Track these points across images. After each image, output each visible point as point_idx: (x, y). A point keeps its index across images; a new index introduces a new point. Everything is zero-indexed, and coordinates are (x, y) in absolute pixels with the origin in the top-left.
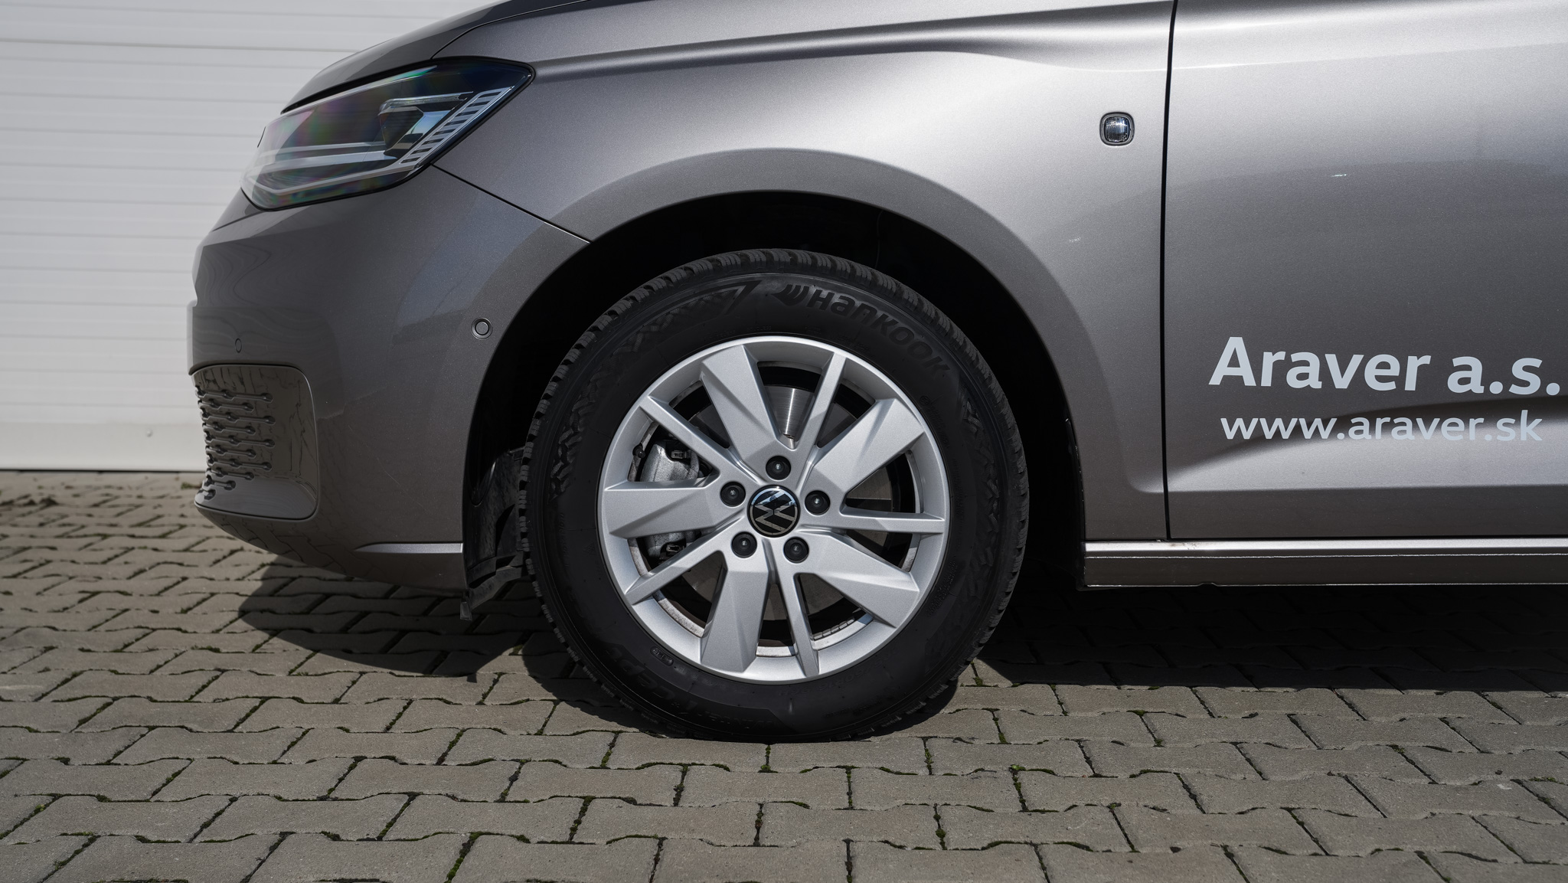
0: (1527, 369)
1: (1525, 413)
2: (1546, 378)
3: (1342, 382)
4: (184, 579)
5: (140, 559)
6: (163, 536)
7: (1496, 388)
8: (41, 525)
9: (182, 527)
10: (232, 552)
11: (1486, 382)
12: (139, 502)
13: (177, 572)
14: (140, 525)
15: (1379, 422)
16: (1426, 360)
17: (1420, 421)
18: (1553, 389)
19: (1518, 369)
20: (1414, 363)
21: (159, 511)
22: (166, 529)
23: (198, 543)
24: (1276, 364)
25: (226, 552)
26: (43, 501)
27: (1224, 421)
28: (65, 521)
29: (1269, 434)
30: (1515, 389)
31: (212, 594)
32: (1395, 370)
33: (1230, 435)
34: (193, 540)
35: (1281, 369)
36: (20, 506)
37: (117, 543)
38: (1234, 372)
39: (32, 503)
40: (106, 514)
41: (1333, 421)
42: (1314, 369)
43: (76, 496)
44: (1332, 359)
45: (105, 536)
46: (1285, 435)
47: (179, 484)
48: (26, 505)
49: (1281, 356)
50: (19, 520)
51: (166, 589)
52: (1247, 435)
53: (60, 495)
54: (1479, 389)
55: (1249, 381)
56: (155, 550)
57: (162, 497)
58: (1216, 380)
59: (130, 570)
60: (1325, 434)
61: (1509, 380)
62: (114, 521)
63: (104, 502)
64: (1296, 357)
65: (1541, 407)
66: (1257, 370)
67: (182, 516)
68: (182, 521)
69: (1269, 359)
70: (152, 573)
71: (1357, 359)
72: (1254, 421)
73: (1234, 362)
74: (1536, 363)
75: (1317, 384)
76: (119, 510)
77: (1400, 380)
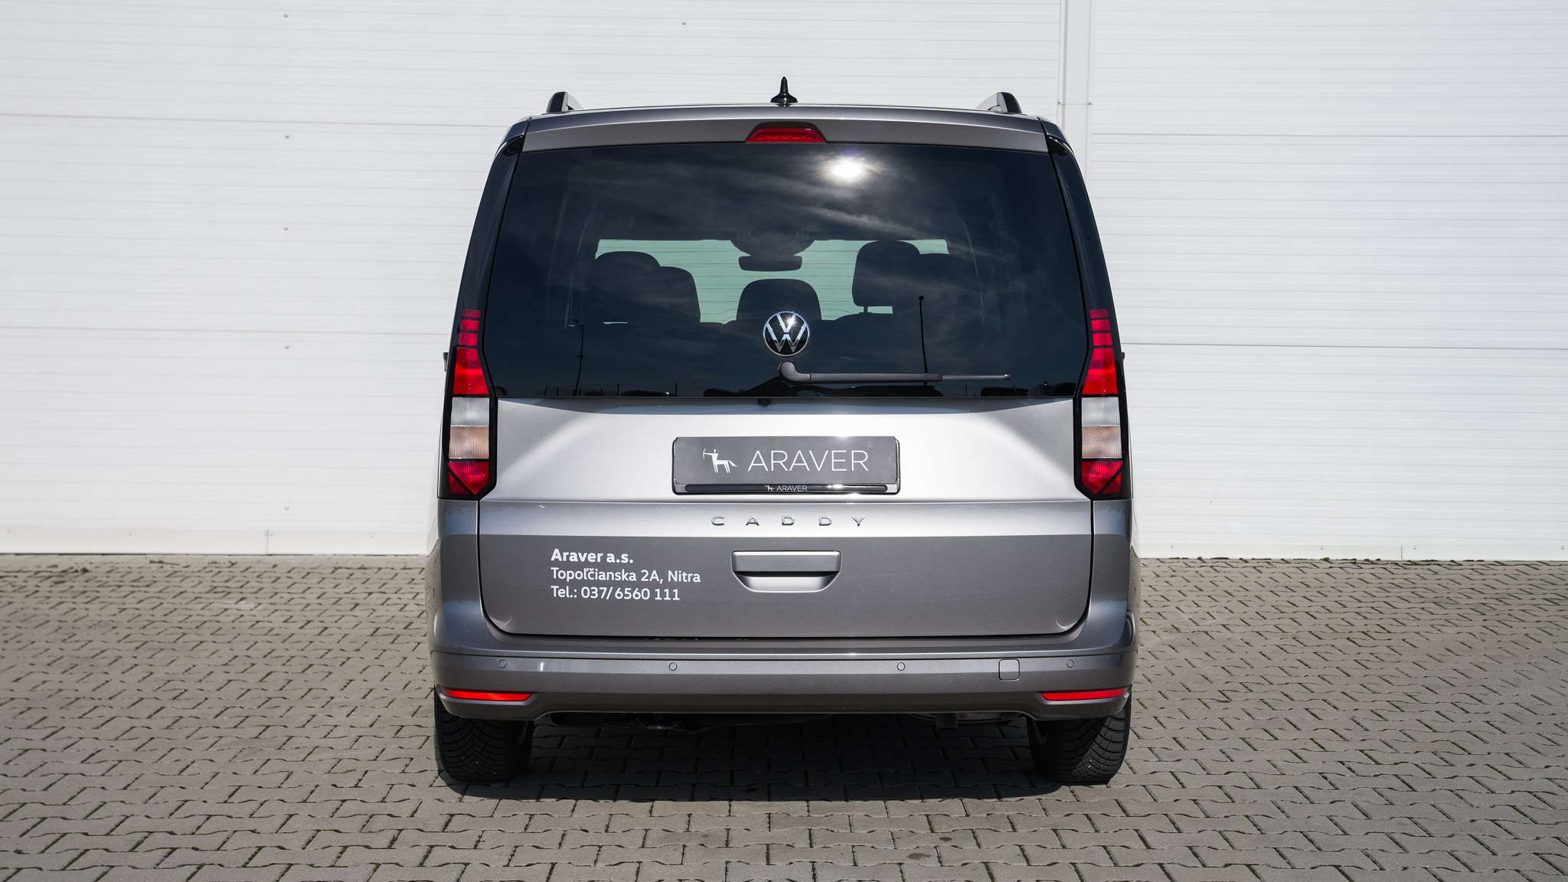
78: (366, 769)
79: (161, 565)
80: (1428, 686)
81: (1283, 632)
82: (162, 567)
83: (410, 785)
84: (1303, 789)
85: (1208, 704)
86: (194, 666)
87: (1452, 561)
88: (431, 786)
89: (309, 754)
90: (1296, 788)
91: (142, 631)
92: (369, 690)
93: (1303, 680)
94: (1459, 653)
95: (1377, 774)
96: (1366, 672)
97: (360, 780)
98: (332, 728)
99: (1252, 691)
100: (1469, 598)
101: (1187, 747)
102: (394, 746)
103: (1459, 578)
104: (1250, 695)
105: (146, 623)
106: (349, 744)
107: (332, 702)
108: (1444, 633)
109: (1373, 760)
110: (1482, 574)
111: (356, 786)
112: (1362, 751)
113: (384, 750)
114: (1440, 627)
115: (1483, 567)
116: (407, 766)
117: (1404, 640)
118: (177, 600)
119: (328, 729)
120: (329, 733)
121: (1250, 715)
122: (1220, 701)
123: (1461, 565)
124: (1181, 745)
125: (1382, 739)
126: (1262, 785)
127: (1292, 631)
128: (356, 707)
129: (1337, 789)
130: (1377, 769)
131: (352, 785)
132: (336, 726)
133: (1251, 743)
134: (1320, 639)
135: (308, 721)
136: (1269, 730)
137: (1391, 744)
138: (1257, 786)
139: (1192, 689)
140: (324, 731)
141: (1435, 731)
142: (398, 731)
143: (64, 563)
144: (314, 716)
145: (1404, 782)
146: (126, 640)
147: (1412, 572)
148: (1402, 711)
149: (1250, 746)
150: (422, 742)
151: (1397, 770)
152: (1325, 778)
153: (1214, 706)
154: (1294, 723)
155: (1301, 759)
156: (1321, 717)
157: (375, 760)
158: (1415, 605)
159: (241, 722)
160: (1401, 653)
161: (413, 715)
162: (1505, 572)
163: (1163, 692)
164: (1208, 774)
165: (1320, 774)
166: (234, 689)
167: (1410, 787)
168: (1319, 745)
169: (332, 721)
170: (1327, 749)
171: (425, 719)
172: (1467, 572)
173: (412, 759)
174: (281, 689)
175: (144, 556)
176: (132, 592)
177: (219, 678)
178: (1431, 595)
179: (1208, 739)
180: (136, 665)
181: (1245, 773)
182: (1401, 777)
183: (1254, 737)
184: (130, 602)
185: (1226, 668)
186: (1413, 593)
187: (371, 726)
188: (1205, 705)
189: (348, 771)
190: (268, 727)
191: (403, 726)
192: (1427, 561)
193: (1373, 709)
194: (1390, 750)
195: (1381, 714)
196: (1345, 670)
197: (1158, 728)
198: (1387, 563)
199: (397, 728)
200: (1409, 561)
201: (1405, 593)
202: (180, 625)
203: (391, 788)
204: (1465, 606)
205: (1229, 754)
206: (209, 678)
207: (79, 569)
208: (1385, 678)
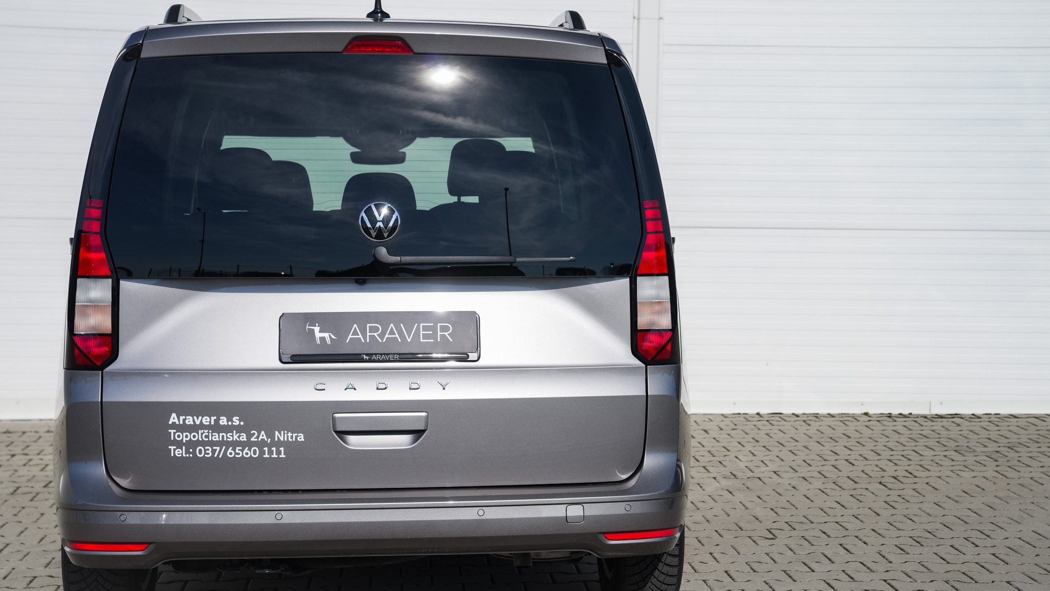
80: (945, 524)
81: (825, 477)
85: (757, 541)
87: (973, 414)
93: (840, 519)
94: (973, 495)
96: (894, 512)
99: (795, 529)
100: (985, 446)
101: (736, 579)
103: (978, 429)
104: (794, 533)
108: (961, 476)
109: (894, 588)
110: (997, 425)
112: (885, 581)
114: (959, 472)
115: (998, 420)
117: (927, 483)
121: (792, 550)
122: (767, 538)
123: (980, 418)
124: (731, 577)
125: (904, 570)
127: (832, 476)
133: (791, 574)
134: (856, 482)
136: (807, 563)
137: (910, 574)
139: (744, 528)
141: (948, 562)
147: (938, 424)
148: (922, 545)
149: (790, 577)
153: (762, 542)
154: (829, 557)
155: (833, 588)
156: (852, 552)
158: (939, 453)
160: (925, 494)
162: (1016, 424)
163: (719, 530)
168: (849, 575)
170: (856, 579)
172: (986, 423)
178: (954, 445)
179: (755, 571)
183: (794, 569)
185: (774, 509)
186: (938, 442)
188: (754, 541)
191: (35, 578)
192: (952, 415)
193: (898, 543)
194: (909, 580)
195: (903, 547)
196: (876, 510)
197: (712, 562)
198: (918, 416)
200: (937, 415)
201: (931, 443)
204: (981, 454)
208: (909, 516)
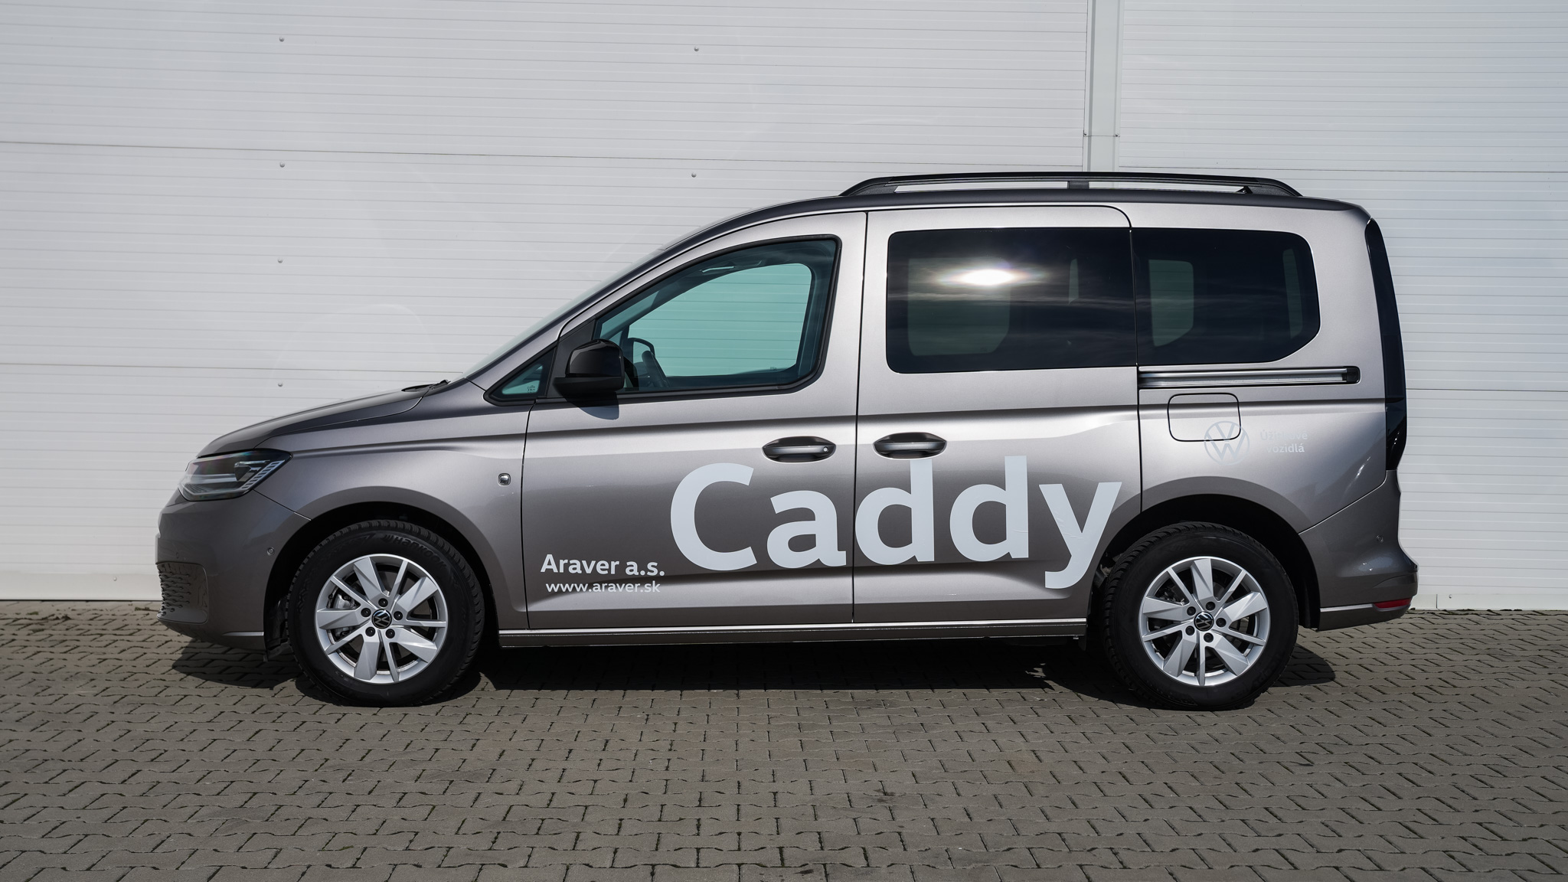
0: (653, 566)
1: (654, 582)
2: (659, 568)
3: (589, 571)
4: (145, 654)
5: (122, 645)
6: (131, 635)
7: (643, 573)
8: (67, 629)
9: (139, 630)
10: (166, 642)
11: (639, 571)
12: (114, 617)
13: (142, 651)
14: (118, 629)
15: (604, 585)
16: (618, 563)
17: (618, 585)
18: (662, 574)
19: (649, 566)
20: (614, 564)
21: (126, 622)
22: (132, 631)
23: (149, 638)
24: (565, 564)
25: (164, 642)
26: (63, 617)
27: (547, 585)
28: (78, 627)
29: (564, 590)
30: (649, 573)
31: (159, 660)
32: (607, 567)
33: (550, 590)
34: (147, 636)
35: (566, 566)
36: (51, 620)
37: (108, 638)
38: (549, 567)
39: (57, 618)
40: (97, 625)
41: (587, 585)
42: (578, 566)
43: (79, 614)
44: (584, 562)
45: (101, 635)
46: (570, 590)
47: (133, 608)
48: (54, 620)
49: (566, 561)
50: (54, 627)
51: (137, 658)
52: (556, 590)
53: (70, 614)
54: (637, 574)
55: (555, 570)
56: (128, 641)
57: (125, 615)
58: (543, 570)
59: (119, 650)
60: (584, 590)
61: (647, 570)
62: (104, 627)
63: (95, 618)
64: (571, 562)
65: (659, 580)
66: (558, 568)
67: (138, 625)
68: (139, 627)
69: (562, 563)
70: (129, 651)
71: (593, 563)
72: (558, 585)
73: (549, 564)
74: (656, 564)
75: (580, 572)
76: (104, 622)
77: (609, 570)
78: (365, 846)
79: (146, 612)
80: (1520, 747)
81: (1342, 686)
82: (148, 614)
83: (415, 865)
84: (1432, 871)
85: (1290, 768)
86: (176, 723)
87: (1489, 610)
88: (439, 866)
89: (300, 827)
90: (1423, 869)
91: (122, 684)
92: (366, 751)
93: (1383, 741)
94: (1538, 710)
95: (1509, 852)
96: (1448, 731)
97: (358, 859)
98: (326, 795)
99: (1332, 753)
100: (1524, 650)
101: (1284, 819)
102: (396, 818)
103: (1503, 629)
104: (1332, 758)
105: (127, 675)
106: (345, 815)
107: (326, 764)
108: (1513, 687)
109: (1496, 835)
110: (1525, 624)
111: (354, 866)
112: (1480, 824)
113: (384, 822)
114: (1507, 681)
115: (1523, 617)
116: (411, 841)
117: (1473, 695)
118: (160, 650)
119: (321, 797)
120: (323, 802)
121: (1340, 781)
122: (1301, 765)
123: (1499, 615)
124: (1276, 817)
125: (1497, 810)
126: (1383, 865)
127: (1351, 685)
128: (353, 771)
129: (1470, 871)
130: (1506, 848)
131: (349, 866)
132: (331, 793)
133: (1354, 814)
134: (1384, 694)
135: (300, 787)
136: (1367, 799)
137: (1509, 816)
138: (1378, 866)
139: (1267, 751)
140: (317, 799)
141: (1551, 801)
142: (400, 799)
143: (45, 610)
144: (306, 781)
145: (1543, 863)
146: (103, 694)
147: (1452, 622)
148: (1505, 776)
149: (1353, 817)
150: (428, 812)
151: (1528, 847)
152: (1452, 857)
153: (1298, 770)
154: (1392, 790)
155: (1416, 833)
156: (1419, 784)
157: (375, 834)
158: (1471, 657)
159: (225, 788)
160: (1476, 710)
161: (416, 781)
162: (1547, 622)
163: (1236, 754)
164: (1318, 852)
165: (1444, 852)
166: (219, 749)
167: (1553, 869)
168: (1430, 817)
169: (326, 788)
170: (1441, 821)
171: (429, 786)
172: (1510, 622)
173: (416, 834)
174: (270, 750)
175: (130, 603)
176: (115, 641)
177: (203, 737)
178: (1484, 647)
179: (1303, 809)
180: (113, 722)
181: (1359, 850)
182: (1537, 856)
183: (1354, 807)
184: (112, 652)
185: (1295, 726)
186: (1462, 643)
187: (370, 793)
188: (1287, 768)
189: (344, 848)
190: (255, 794)
191: (405, 794)
192: (1463, 610)
193: (1473, 774)
194: (1511, 823)
195: (1483, 780)
196: (1424, 729)
197: (1243, 796)
198: (1423, 612)
199: (399, 796)
200: (1445, 610)
201: (1456, 645)
202: (163, 677)
203: (393, 870)
204: (1522, 659)
205: (1334, 828)
206: (192, 737)
207: (60, 617)
208: (1470, 737)
